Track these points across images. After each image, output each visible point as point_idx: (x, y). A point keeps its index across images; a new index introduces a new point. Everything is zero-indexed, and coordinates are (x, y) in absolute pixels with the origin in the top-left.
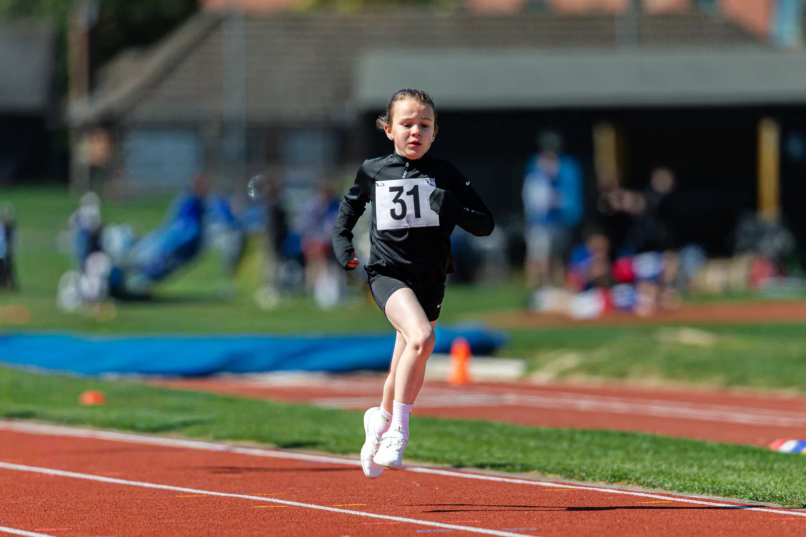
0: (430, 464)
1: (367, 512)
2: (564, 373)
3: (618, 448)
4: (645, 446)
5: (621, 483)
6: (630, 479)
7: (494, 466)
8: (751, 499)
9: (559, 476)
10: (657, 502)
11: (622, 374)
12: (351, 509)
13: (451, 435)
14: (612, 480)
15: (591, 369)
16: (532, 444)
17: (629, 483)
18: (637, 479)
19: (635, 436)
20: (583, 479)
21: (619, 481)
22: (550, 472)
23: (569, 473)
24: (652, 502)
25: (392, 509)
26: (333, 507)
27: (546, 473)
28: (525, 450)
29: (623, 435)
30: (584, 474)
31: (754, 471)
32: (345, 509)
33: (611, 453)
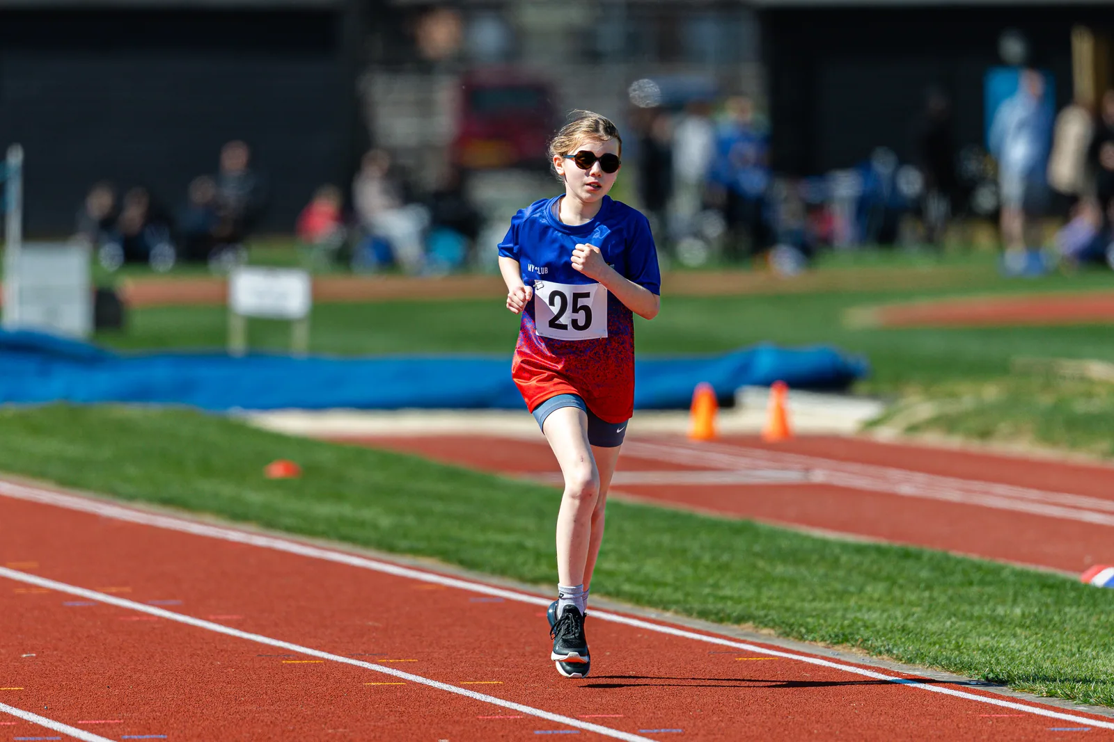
0: (627, 607)
1: (496, 696)
2: (913, 428)
3: (886, 578)
4: (924, 574)
5: (844, 645)
6: (857, 640)
7: (703, 614)
9: (772, 632)
11: (985, 434)
12: (480, 689)
14: (835, 641)
16: (779, 571)
17: (853, 646)
18: (865, 641)
19: (918, 558)
20: (801, 638)
21: (842, 643)
22: (766, 626)
23: (788, 630)
26: (460, 686)
27: (761, 626)
28: (764, 581)
29: (906, 556)
30: (805, 631)
31: (1023, 625)
32: (473, 690)
33: (870, 588)
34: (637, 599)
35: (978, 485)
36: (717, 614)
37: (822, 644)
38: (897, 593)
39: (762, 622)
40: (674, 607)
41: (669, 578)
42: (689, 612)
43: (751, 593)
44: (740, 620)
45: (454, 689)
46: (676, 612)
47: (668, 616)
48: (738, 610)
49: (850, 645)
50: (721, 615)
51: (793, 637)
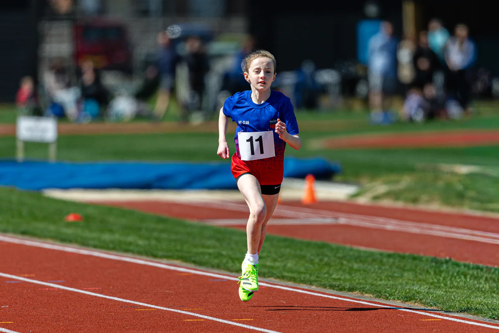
0: (290, 284)
1: (254, 326)
2: (376, 198)
3: (410, 270)
6: (417, 300)
7: (332, 287)
8: (490, 317)
9: (371, 295)
10: (432, 320)
11: (415, 201)
12: (243, 323)
13: (304, 257)
15: (395, 195)
16: (356, 266)
17: (416, 302)
18: (421, 300)
19: (420, 259)
20: (387, 298)
21: (410, 301)
22: (366, 293)
24: (429, 320)
25: (269, 324)
26: (233, 321)
27: (364, 293)
28: (351, 271)
29: (415, 259)
30: (388, 295)
31: (494, 292)
32: (240, 323)
33: (406, 274)
34: (294, 280)
35: (425, 225)
36: (338, 286)
37: (398, 301)
38: (421, 277)
39: (363, 291)
40: (315, 283)
41: (302, 269)
42: (325, 286)
43: (348, 277)
44: (351, 290)
45: (230, 323)
46: (317, 286)
47: (313, 288)
48: (347, 285)
49: (414, 302)
50: (340, 287)
51: (383, 298)
